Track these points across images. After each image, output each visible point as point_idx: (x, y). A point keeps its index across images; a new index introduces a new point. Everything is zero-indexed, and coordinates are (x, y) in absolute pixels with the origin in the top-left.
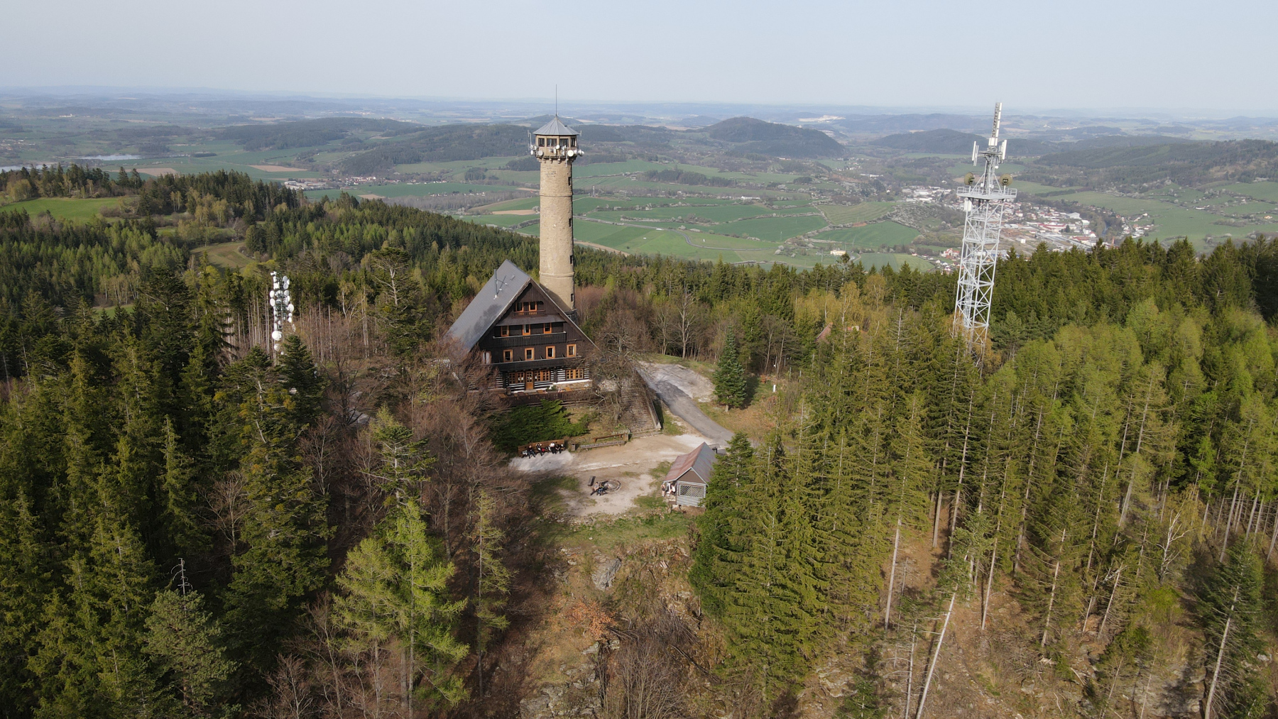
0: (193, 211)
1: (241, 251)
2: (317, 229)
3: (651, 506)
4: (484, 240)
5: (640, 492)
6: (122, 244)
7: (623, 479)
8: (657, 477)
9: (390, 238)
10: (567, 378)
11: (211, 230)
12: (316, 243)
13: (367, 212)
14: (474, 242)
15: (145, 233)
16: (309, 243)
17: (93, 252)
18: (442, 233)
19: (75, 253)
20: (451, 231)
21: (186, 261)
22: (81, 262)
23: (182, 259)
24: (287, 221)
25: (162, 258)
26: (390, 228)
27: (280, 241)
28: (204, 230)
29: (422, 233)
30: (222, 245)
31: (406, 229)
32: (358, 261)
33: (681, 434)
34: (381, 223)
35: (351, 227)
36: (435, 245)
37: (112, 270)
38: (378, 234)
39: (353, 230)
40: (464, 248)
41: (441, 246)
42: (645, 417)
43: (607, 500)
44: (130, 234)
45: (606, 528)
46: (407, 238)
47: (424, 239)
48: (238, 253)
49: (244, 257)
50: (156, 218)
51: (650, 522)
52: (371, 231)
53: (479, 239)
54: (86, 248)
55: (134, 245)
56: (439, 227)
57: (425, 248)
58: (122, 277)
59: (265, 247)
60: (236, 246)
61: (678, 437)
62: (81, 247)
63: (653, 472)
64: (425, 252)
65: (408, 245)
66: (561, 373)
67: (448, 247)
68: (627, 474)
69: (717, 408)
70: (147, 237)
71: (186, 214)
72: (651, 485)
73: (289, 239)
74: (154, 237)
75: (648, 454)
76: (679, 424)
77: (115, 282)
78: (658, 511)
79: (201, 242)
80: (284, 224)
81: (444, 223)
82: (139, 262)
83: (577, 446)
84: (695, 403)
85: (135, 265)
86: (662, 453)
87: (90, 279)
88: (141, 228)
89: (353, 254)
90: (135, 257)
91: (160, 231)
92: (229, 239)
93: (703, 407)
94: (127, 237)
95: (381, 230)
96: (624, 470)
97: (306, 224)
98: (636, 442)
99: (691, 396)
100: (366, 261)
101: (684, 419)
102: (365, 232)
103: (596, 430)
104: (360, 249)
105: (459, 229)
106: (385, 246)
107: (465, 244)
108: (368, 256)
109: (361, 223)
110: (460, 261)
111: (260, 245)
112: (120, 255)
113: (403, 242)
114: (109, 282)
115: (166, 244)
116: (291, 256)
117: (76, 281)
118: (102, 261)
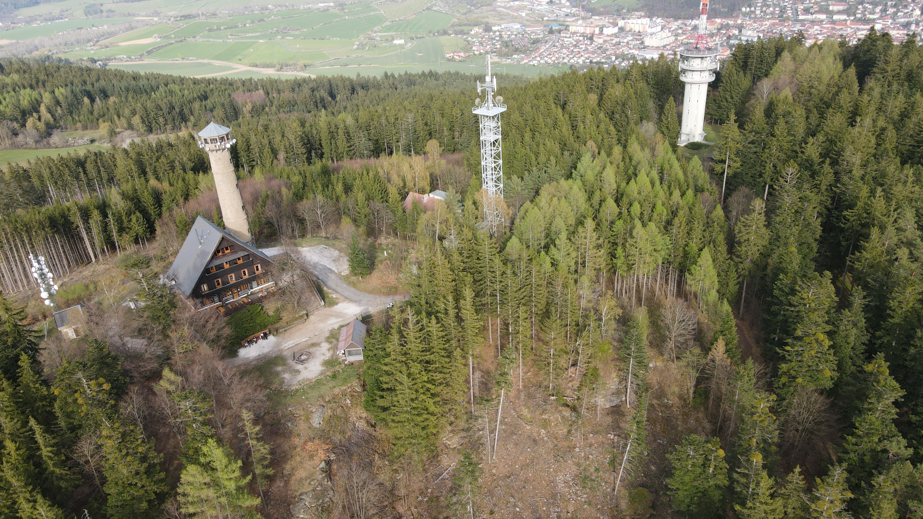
3: (333, 366)
4: (127, 89)
5: (323, 358)
7: (311, 350)
8: (331, 343)
9: (45, 101)
10: (258, 285)
13: (16, 77)
14: (119, 92)
18: (89, 87)
20: (97, 85)
26: (42, 91)
29: (72, 91)
31: (56, 90)
32: (23, 126)
33: (337, 304)
34: (32, 87)
35: (6, 95)
36: (86, 100)
38: (33, 99)
39: (10, 99)
40: (112, 99)
41: (92, 100)
42: (313, 298)
43: (306, 368)
45: (310, 387)
46: (61, 98)
47: (75, 96)
51: (334, 377)
52: (26, 97)
53: (123, 88)
56: (85, 82)
57: (78, 103)
61: (336, 307)
63: (328, 340)
64: (80, 107)
65: (63, 105)
66: (254, 283)
67: (98, 99)
68: (313, 345)
69: (354, 278)
72: (329, 350)
75: (321, 325)
76: (334, 296)
78: (337, 368)
81: (88, 78)
83: (277, 330)
84: (339, 275)
86: (330, 322)
89: (16, 119)
93: (345, 279)
95: (35, 94)
96: (310, 342)
98: (312, 318)
99: (336, 271)
100: (31, 125)
101: (337, 292)
102: (21, 98)
103: (286, 316)
104: (24, 115)
105: (102, 83)
106: (43, 109)
107: (112, 95)
108: (30, 122)
109: (14, 90)
110: (112, 111)
113: (57, 103)
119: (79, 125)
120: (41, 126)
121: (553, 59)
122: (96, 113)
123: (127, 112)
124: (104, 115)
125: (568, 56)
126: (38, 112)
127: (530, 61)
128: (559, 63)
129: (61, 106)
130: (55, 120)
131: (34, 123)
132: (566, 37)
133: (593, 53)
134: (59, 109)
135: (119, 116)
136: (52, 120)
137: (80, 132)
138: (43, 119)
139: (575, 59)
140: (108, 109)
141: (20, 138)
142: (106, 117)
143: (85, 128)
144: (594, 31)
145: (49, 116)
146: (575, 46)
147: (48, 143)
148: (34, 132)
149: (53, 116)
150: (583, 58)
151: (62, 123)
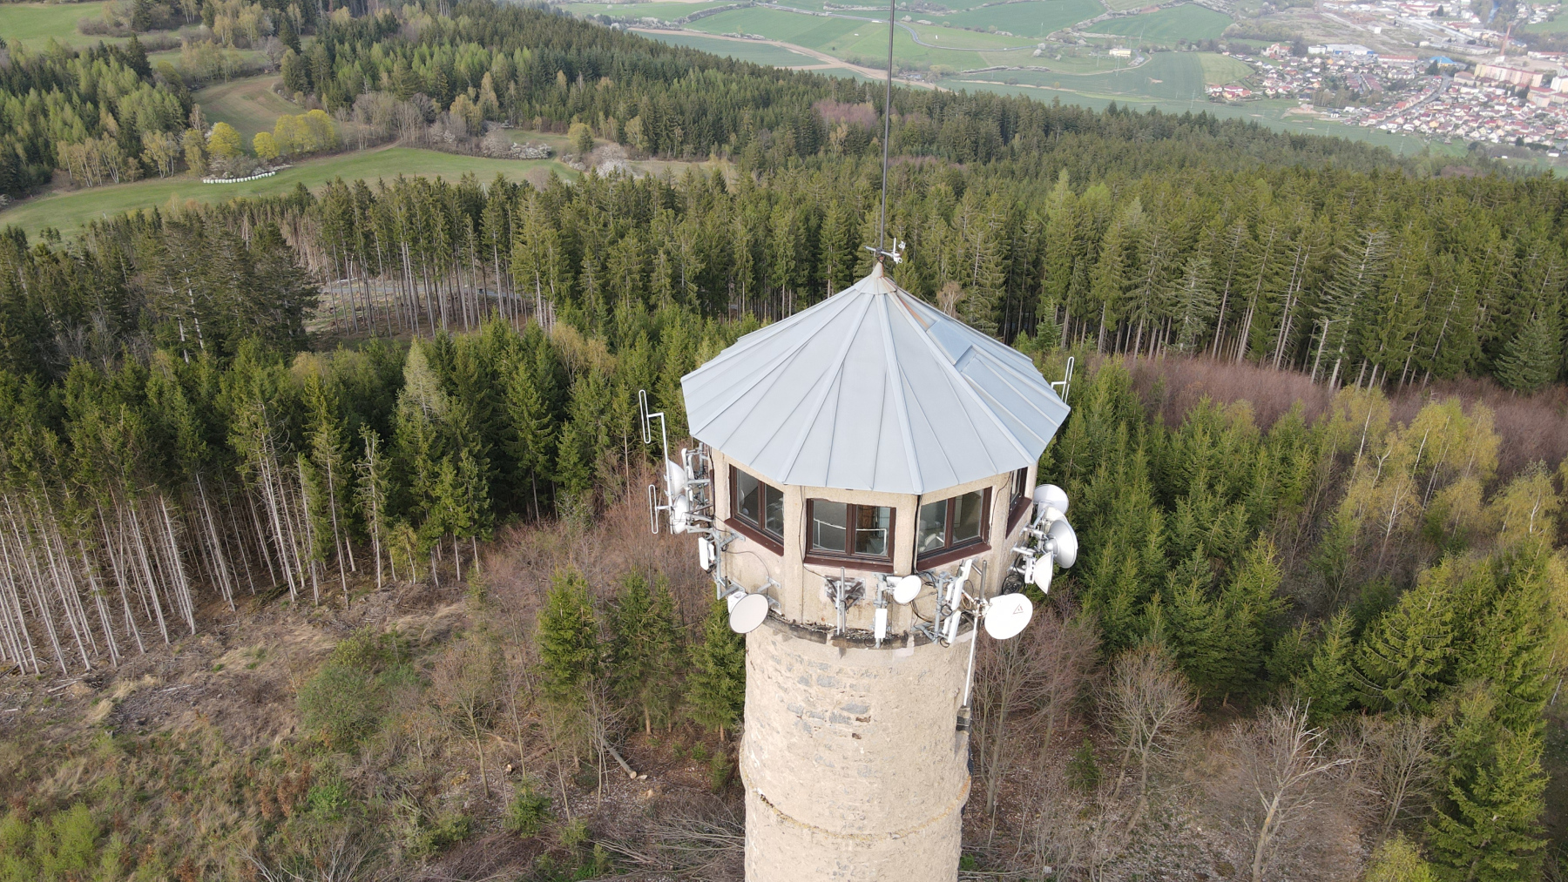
0: (211, 23)
1: (276, 91)
2: (387, 54)
4: (634, 68)
6: (94, 86)
9: (495, 68)
11: (232, 56)
12: (384, 76)
15: (126, 67)
16: (375, 78)
17: (49, 100)
18: (572, 55)
19: (23, 103)
20: (585, 53)
21: (187, 111)
22: (33, 117)
23: (180, 111)
24: (342, 42)
25: (150, 110)
26: (495, 50)
27: (333, 75)
28: (222, 57)
29: (542, 58)
30: (251, 80)
31: (518, 52)
32: (446, 107)
34: (482, 43)
35: (436, 49)
36: (561, 77)
37: (76, 132)
38: (476, 61)
39: (440, 56)
40: (604, 82)
41: (571, 78)
44: (104, 68)
46: (521, 67)
47: (545, 66)
48: (273, 94)
49: (281, 100)
50: (147, 38)
52: (467, 56)
53: (627, 64)
54: (40, 95)
55: (111, 89)
56: (568, 46)
57: (547, 81)
58: (89, 142)
59: (311, 84)
60: (271, 82)
62: (32, 91)
64: (548, 87)
65: (521, 79)
67: (580, 78)
70: (129, 74)
71: (202, 27)
73: (347, 72)
74: (143, 71)
77: (80, 151)
79: (218, 77)
80: (338, 46)
82: (117, 119)
85: (110, 122)
87: (47, 144)
88: (122, 59)
89: (438, 95)
90: (113, 110)
91: (154, 60)
92: (260, 71)
94: (100, 74)
95: (482, 54)
97: (370, 45)
100: (459, 108)
102: (458, 57)
104: (450, 87)
105: (597, 50)
106: (486, 81)
107: (606, 75)
108: (460, 100)
109: (452, 43)
110: (598, 103)
111: (304, 80)
112: (89, 105)
113: (513, 74)
114: (72, 151)
115: (159, 84)
116: (349, 100)
117: (26, 150)
118: (62, 116)
119: (538, 120)
120: (476, 111)
121: (1433, 124)
122: (570, 103)
123: (622, 108)
124: (583, 109)
125: (1466, 122)
126: (477, 85)
127: (1380, 123)
128: (1445, 135)
129: (516, 82)
130: (501, 105)
131: (465, 107)
132: (1465, 85)
133: (1526, 124)
134: (512, 85)
135: (607, 116)
136: (496, 103)
137: (536, 134)
138: (482, 99)
139: (1483, 130)
140: (592, 98)
141: (435, 129)
142: (586, 113)
143: (547, 128)
144: (1531, 80)
145: (492, 96)
146: (1485, 105)
147: (478, 146)
148: (461, 122)
149: (499, 97)
150: (1501, 132)
151: (511, 113)
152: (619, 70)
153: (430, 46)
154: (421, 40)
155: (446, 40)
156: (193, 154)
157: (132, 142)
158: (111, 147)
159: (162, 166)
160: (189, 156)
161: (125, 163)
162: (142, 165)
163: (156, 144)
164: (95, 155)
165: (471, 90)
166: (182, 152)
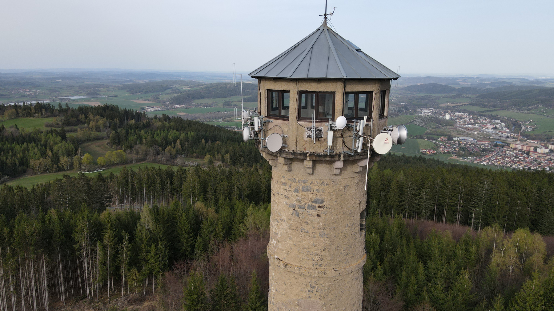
0: (89, 124)
1: (107, 144)
2: (146, 133)
4: (228, 138)
6: (46, 142)
9: (181, 138)
11: (94, 134)
12: (144, 140)
13: (172, 123)
15: (58, 136)
16: (141, 140)
17: (30, 146)
18: (207, 134)
19: (21, 147)
20: (212, 134)
21: (76, 150)
22: (24, 151)
23: (74, 150)
24: (131, 129)
25: (64, 149)
26: (182, 132)
27: (127, 140)
28: (91, 134)
29: (197, 135)
30: (99, 141)
31: (189, 133)
32: (164, 150)
34: (178, 130)
35: (162, 132)
36: (203, 141)
37: (37, 156)
38: (175, 135)
39: (163, 134)
41: (207, 141)
44: (51, 136)
46: (190, 137)
47: (198, 138)
48: (106, 145)
49: (109, 147)
50: (66, 128)
52: (172, 134)
54: (27, 145)
55: (52, 142)
56: (207, 131)
57: (198, 142)
58: (41, 159)
59: (119, 142)
60: (105, 142)
62: (25, 143)
64: (198, 144)
65: (190, 141)
67: (210, 141)
70: (59, 138)
71: (86, 125)
73: (131, 139)
74: (64, 138)
77: (38, 162)
79: (88, 140)
80: (130, 130)
81: (209, 130)
82: (52, 152)
85: (50, 153)
87: (27, 160)
88: (57, 134)
89: (161, 145)
90: (51, 149)
91: (68, 135)
92: (103, 138)
94: (49, 138)
95: (177, 133)
97: (140, 131)
100: (168, 150)
102: (169, 134)
104: (166, 143)
105: (216, 133)
106: (178, 142)
107: (219, 141)
108: (169, 147)
109: (168, 130)
110: (215, 149)
111: (117, 141)
112: (44, 148)
113: (187, 140)
114: (35, 162)
115: (68, 142)
116: (131, 147)
117: (19, 162)
118: (34, 150)
119: (195, 154)
120: (174, 151)
121: (499, 163)
122: (206, 149)
123: (223, 151)
124: (210, 151)
125: (510, 162)
126: (175, 143)
127: (481, 162)
128: (503, 166)
129: (188, 142)
130: (182, 149)
131: (170, 150)
132: (508, 150)
133: (531, 163)
134: (187, 143)
135: (218, 154)
136: (181, 149)
137: (194, 159)
138: (176, 147)
139: (516, 165)
140: (213, 148)
141: (160, 157)
143: (197, 157)
144: (530, 149)
145: (180, 146)
146: (515, 157)
147: (174, 162)
148: (168, 154)
149: (182, 147)
150: (522, 165)
151: (185, 152)
152: (223, 139)
153: (160, 131)
154: (158, 129)
155: (166, 129)
156: (76, 163)
157: (56, 159)
158: (49, 161)
159: (65, 167)
160: (75, 164)
161: (52, 166)
162: (58, 167)
163: (64, 160)
164: (43, 163)
165: (173, 144)
166: (73, 163)
